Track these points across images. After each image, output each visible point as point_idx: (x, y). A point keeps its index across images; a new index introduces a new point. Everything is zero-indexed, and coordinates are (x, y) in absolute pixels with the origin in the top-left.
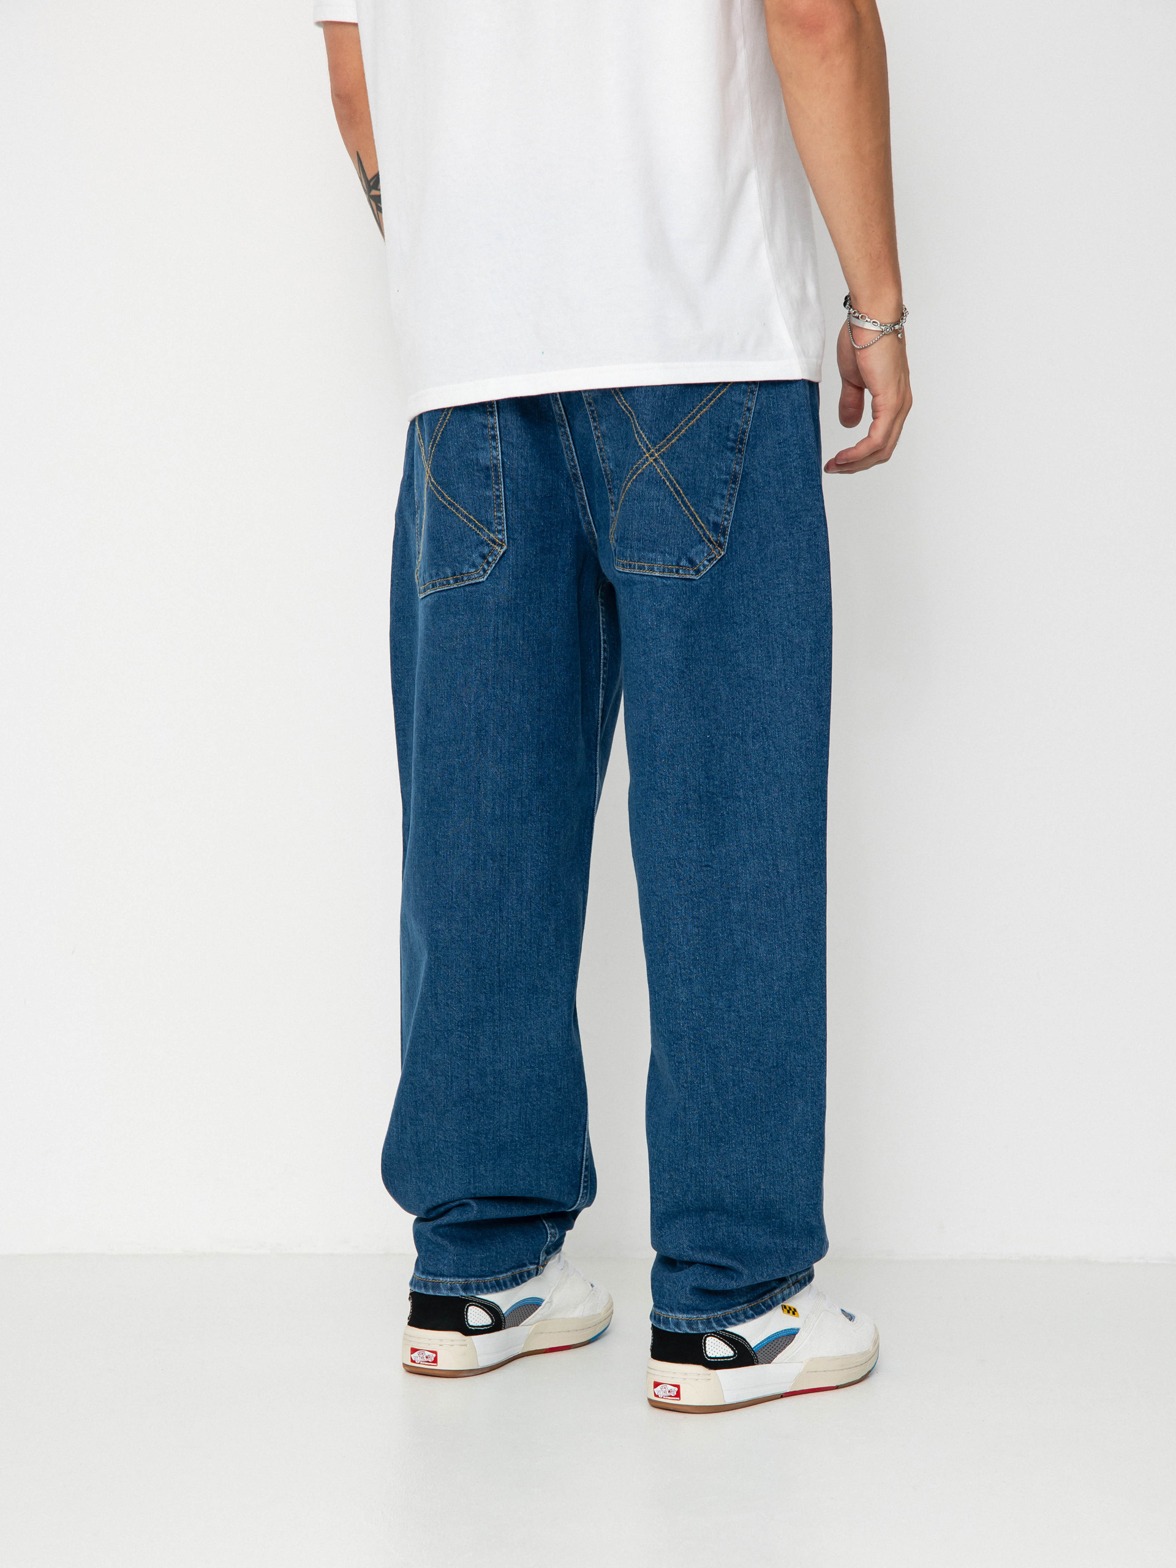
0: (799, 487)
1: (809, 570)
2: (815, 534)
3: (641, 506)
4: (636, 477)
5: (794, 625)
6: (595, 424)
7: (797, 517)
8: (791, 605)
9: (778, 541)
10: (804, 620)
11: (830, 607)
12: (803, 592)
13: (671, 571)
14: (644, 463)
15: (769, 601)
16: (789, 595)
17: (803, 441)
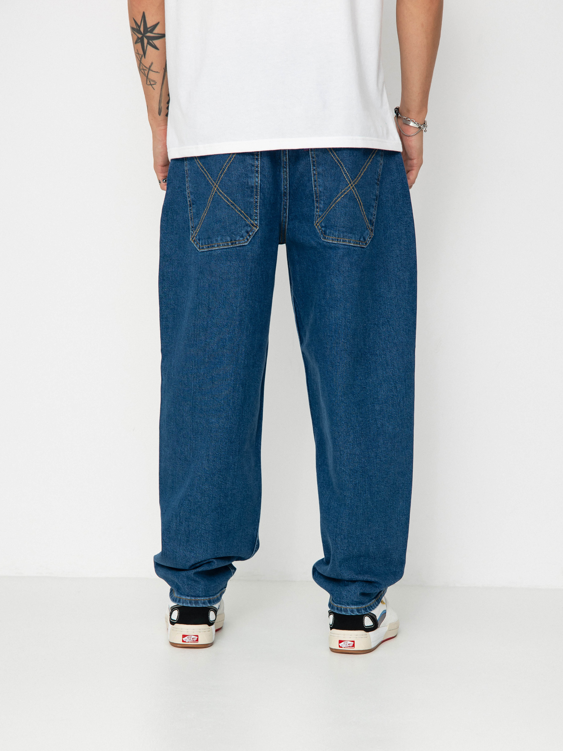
0: (401, 203)
1: (406, 243)
2: (409, 226)
3: (346, 210)
4: (344, 196)
5: (400, 270)
7: (400, 218)
8: (398, 261)
9: (392, 229)
10: (405, 268)
12: (404, 254)
13: (357, 244)
14: (348, 189)
15: (388, 258)
16: (397, 256)
17: (402, 180)
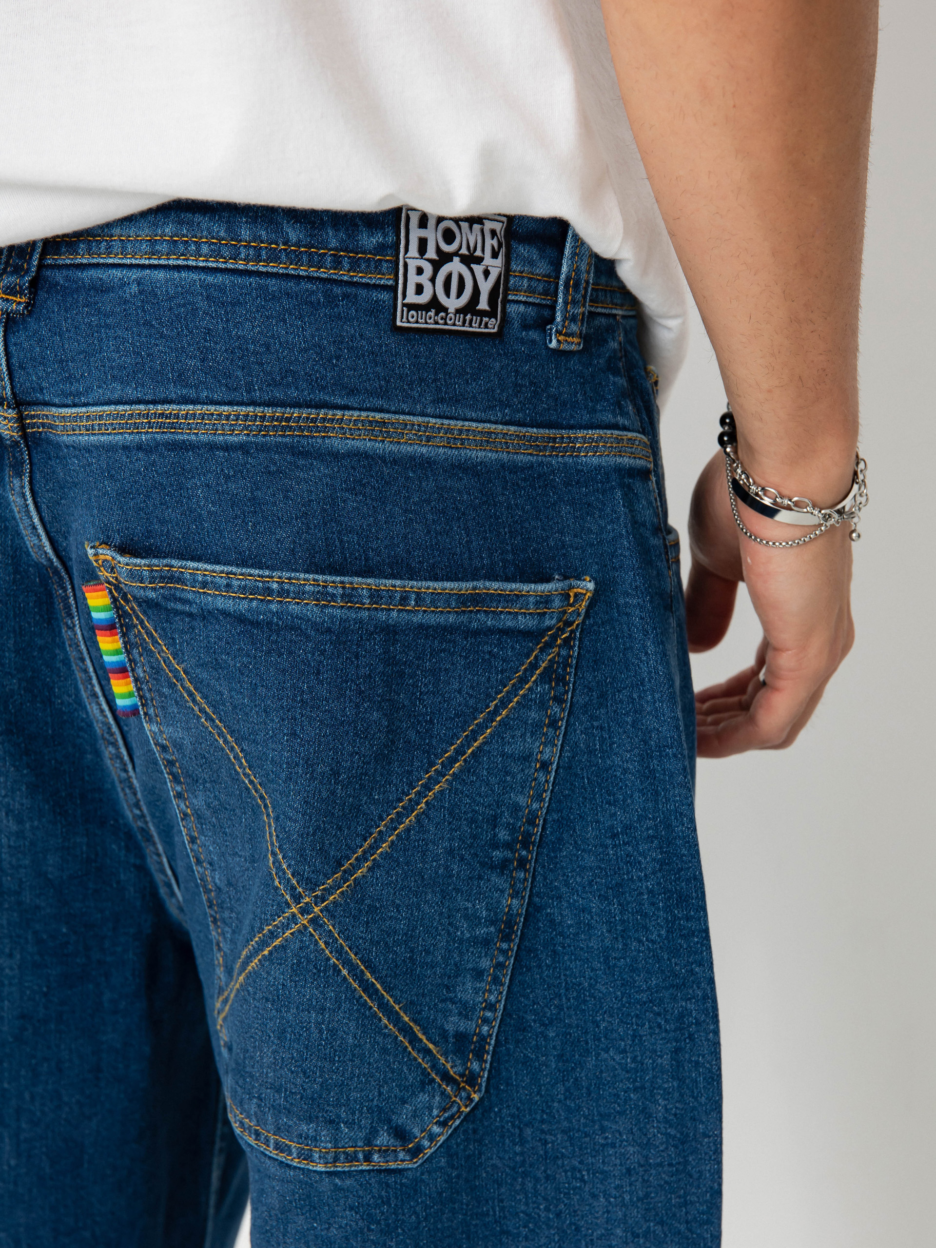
0: (659, 935)
1: (675, 1115)
2: (691, 1037)
3: (282, 1018)
4: (271, 953)
5: (638, 1236)
6: (179, 788)
7: (651, 1001)
8: (631, 1193)
9: (607, 1051)
10: (662, 1223)
11: (719, 1193)
12: (660, 1165)
13: (351, 1158)
14: (287, 927)
15: (582, 1180)
16: (629, 1171)
17: (669, 827)
